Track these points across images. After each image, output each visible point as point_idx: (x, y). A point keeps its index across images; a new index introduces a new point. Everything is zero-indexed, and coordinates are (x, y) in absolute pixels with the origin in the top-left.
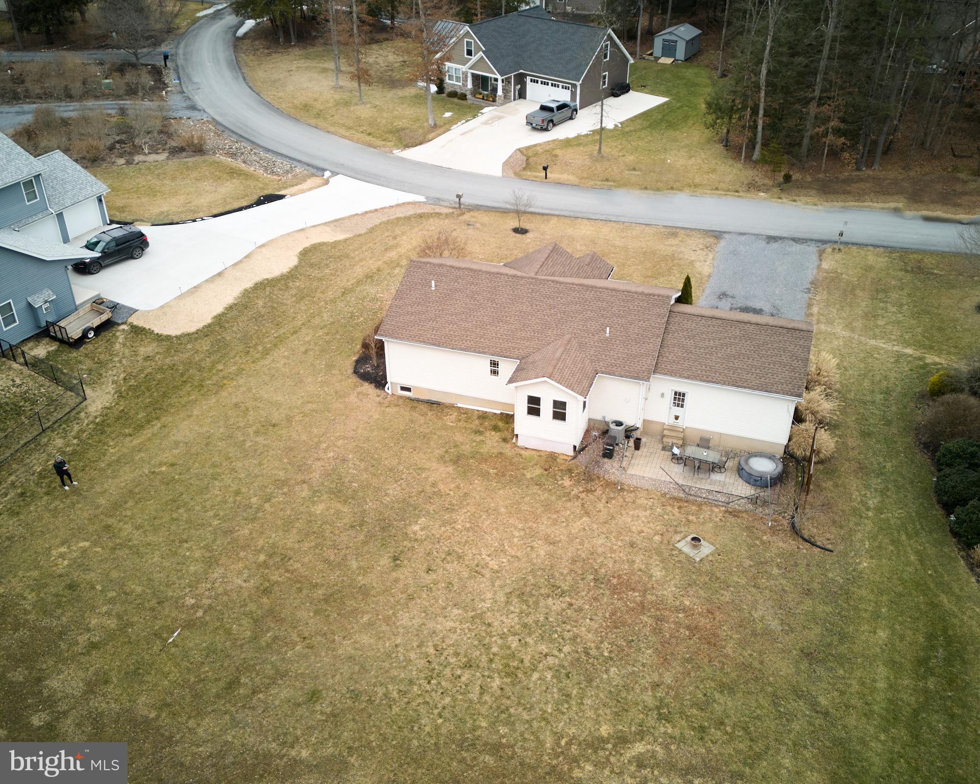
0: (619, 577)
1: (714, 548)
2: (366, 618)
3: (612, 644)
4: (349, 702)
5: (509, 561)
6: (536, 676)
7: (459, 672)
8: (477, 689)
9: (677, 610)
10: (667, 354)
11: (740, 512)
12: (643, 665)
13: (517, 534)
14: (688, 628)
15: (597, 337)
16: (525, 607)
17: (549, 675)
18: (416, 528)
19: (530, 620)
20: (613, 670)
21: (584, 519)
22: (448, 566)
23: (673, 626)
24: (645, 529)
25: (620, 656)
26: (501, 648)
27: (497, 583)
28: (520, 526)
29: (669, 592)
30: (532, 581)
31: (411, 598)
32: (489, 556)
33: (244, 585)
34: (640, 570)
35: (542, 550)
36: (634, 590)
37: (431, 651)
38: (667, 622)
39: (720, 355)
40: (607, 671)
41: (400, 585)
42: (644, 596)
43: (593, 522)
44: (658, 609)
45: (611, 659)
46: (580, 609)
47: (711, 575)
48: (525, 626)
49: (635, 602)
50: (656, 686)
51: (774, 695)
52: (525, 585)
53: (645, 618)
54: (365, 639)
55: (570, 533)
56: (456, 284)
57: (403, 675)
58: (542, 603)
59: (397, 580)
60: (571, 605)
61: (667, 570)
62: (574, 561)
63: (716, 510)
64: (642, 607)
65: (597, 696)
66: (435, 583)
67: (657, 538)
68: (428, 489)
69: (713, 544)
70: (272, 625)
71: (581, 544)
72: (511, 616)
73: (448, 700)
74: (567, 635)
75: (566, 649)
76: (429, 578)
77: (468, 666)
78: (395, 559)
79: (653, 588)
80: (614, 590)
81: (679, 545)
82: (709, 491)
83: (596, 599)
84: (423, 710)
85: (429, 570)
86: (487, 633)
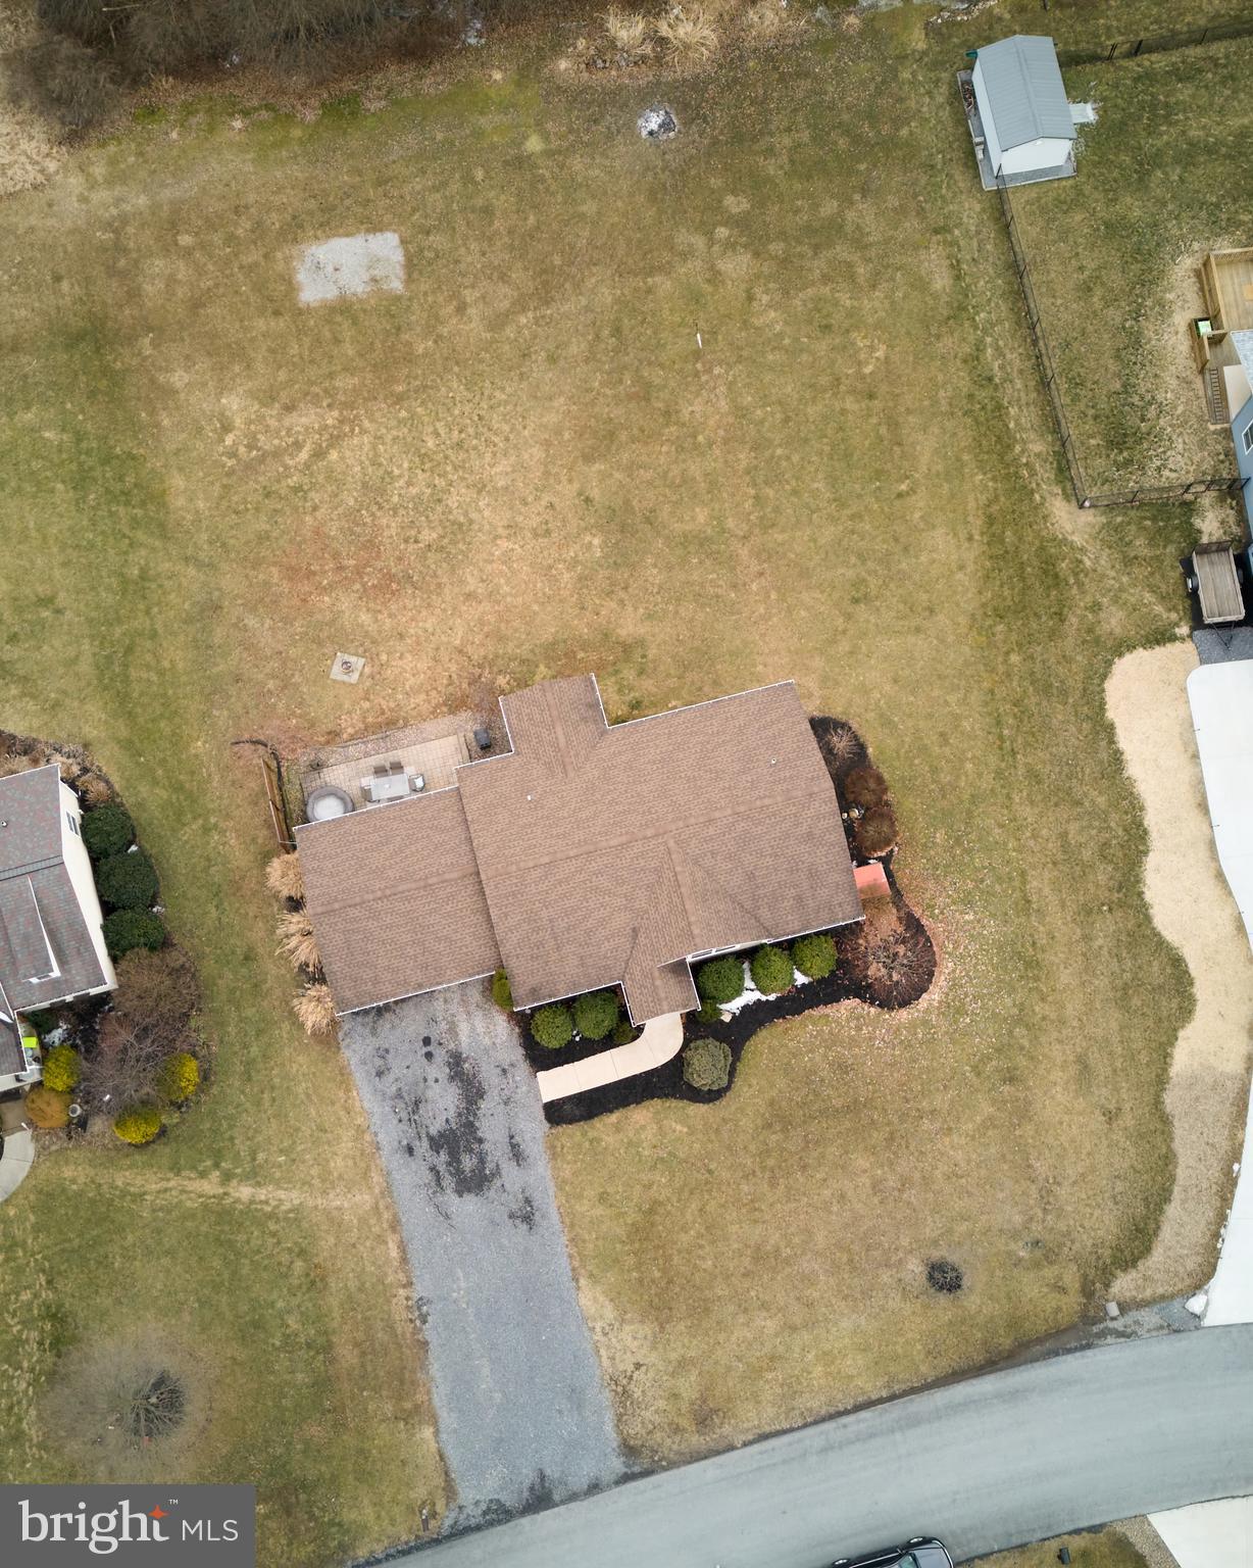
0: (393, 593)
1: (333, 677)
2: (567, 436)
3: (364, 524)
4: (524, 370)
5: (493, 555)
6: (406, 465)
7: (463, 435)
8: (442, 432)
9: (331, 587)
10: (455, 815)
11: (328, 743)
12: (332, 520)
13: (506, 589)
14: (314, 573)
15: (539, 789)
16: (451, 517)
17: (396, 472)
18: (596, 541)
19: (439, 509)
20: (351, 502)
21: (458, 642)
22: (539, 519)
23: (327, 568)
24: (400, 663)
25: (353, 516)
26: (446, 472)
27: (487, 527)
28: (509, 599)
29: (346, 603)
30: (460, 546)
31: (547, 474)
32: (513, 550)
33: (690, 409)
34: (380, 611)
35: (472, 583)
36: (374, 586)
37: (496, 439)
38: (333, 569)
39: (399, 838)
40: (356, 500)
41: (564, 479)
42: (364, 585)
43: (449, 643)
44: (346, 578)
45: (358, 511)
46: (406, 541)
47: (320, 643)
48: (440, 501)
49: (368, 574)
50: (315, 508)
51: (227, 552)
52: (464, 539)
53: (352, 562)
54: (551, 418)
55: (460, 616)
56: (749, 779)
57: (502, 408)
58: (440, 530)
59: (570, 481)
60: (416, 541)
61: (358, 625)
62: (439, 585)
63: (350, 730)
64: (359, 572)
65: (353, 477)
66: (537, 499)
67: (384, 657)
68: (622, 594)
69: (334, 681)
70: (633, 389)
71: (444, 610)
72: (456, 504)
73: (456, 412)
74: (402, 512)
75: (395, 499)
76: (546, 498)
77: (459, 445)
78: (588, 500)
79: (361, 598)
80: (391, 577)
81: (362, 661)
82: (367, 755)
83: (400, 559)
84: (470, 396)
85: (551, 506)
86: (465, 479)
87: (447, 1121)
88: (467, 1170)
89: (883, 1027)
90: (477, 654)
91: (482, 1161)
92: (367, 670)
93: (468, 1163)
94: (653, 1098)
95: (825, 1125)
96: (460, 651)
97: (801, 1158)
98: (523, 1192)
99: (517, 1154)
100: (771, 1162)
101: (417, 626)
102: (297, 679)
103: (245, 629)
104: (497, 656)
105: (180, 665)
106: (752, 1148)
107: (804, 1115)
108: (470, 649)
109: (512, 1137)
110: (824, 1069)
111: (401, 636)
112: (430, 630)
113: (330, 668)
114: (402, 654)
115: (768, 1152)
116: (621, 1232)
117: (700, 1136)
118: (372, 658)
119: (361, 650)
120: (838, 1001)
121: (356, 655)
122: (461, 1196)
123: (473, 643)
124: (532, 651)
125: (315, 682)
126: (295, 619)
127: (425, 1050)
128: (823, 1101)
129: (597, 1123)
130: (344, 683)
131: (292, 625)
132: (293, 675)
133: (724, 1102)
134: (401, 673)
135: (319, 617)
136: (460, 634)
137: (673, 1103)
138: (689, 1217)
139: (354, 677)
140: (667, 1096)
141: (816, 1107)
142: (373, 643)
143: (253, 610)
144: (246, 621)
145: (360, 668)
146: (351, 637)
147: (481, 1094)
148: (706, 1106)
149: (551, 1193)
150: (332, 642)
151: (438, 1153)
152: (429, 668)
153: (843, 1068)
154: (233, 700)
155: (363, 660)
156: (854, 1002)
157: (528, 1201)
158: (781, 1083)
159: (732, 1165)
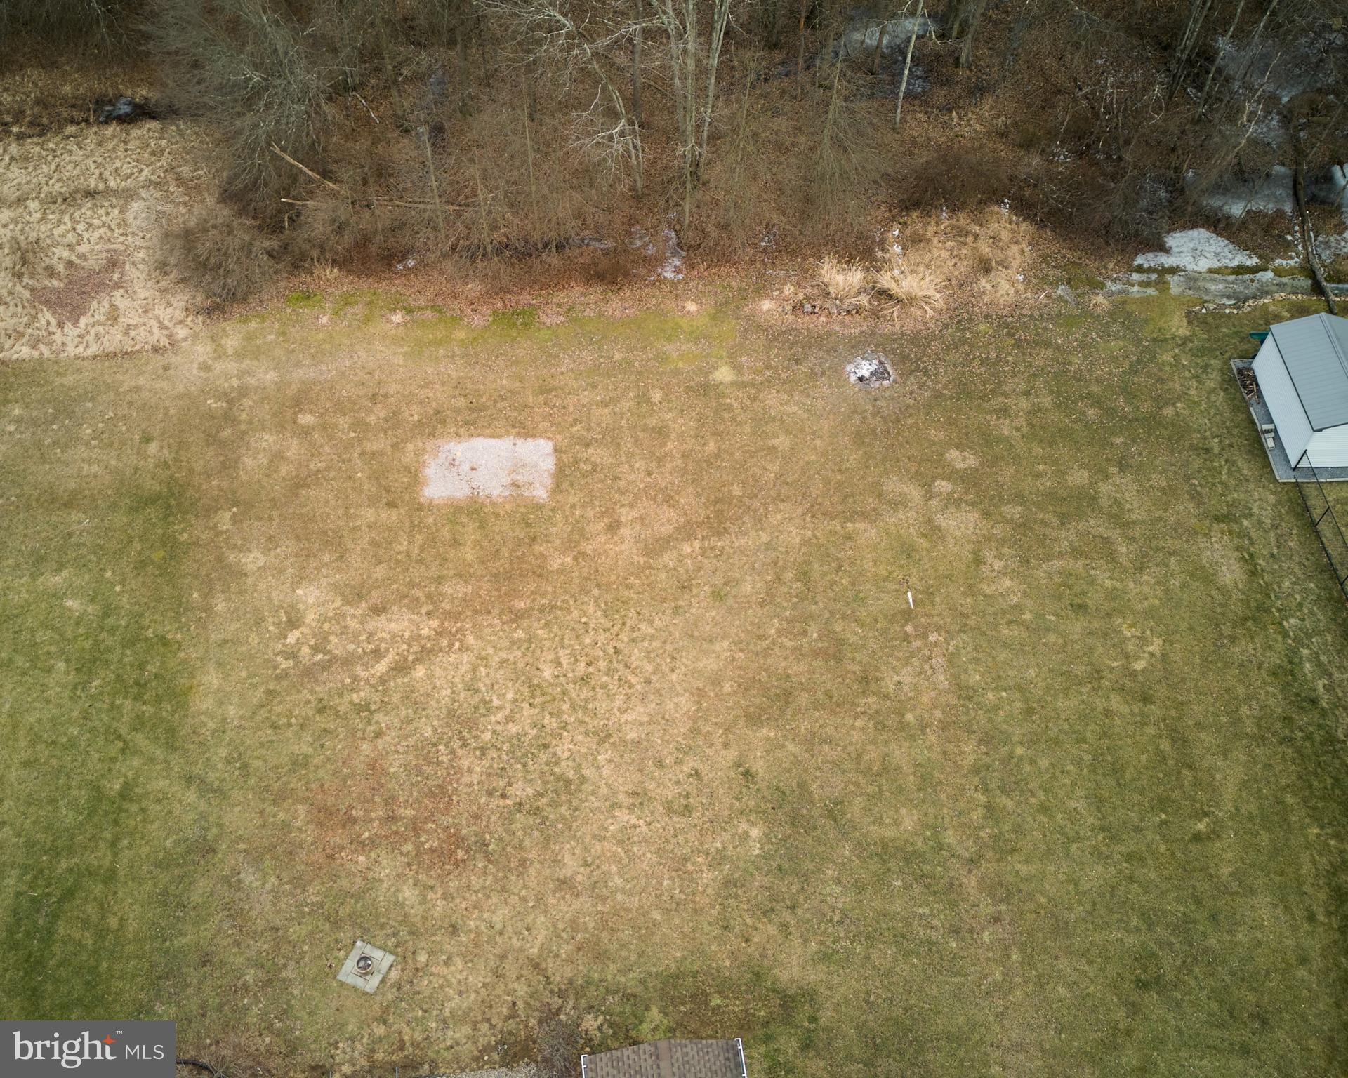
0: (456, 864)
1: (341, 977)
2: (727, 688)
3: (439, 763)
4: (680, 603)
5: (606, 829)
6: (510, 695)
7: (591, 669)
8: (564, 661)
9: (372, 843)
12: (397, 752)
13: (618, 881)
14: (354, 821)
16: (557, 770)
17: (496, 702)
18: (755, 833)
19: (543, 757)
20: (428, 732)
21: (535, 950)
22: (677, 790)
23: (373, 815)
24: (445, 971)
25: (426, 751)
26: (560, 711)
27: (604, 790)
28: (620, 897)
29: (387, 867)
30: (563, 810)
31: (695, 731)
32: (635, 826)
33: (895, 678)
34: (432, 888)
35: (571, 866)
36: (432, 850)
37: (634, 680)
38: (380, 819)
40: (435, 730)
41: (718, 742)
42: (418, 846)
43: (521, 950)
44: (396, 833)
45: (435, 745)
46: (490, 794)
47: (337, 923)
48: (546, 746)
49: (427, 832)
50: (378, 735)
51: (246, 776)
52: (570, 802)
53: (409, 812)
54: (709, 664)
55: (545, 912)
57: (646, 644)
58: (539, 786)
59: (726, 745)
60: (503, 796)
61: (396, 904)
62: (523, 862)
64: (416, 827)
65: (438, 702)
66: (678, 762)
67: (422, 958)
68: (787, 916)
69: (342, 984)
70: (820, 645)
71: (524, 900)
72: (567, 754)
73: (588, 641)
74: (492, 753)
75: (487, 736)
76: (690, 764)
77: (584, 680)
78: (747, 774)
79: (409, 865)
80: (459, 840)
81: (390, 958)
83: (476, 817)
84: (609, 624)
85: (697, 774)
86: (583, 722)
90: (560, 973)
92: (394, 975)
96: (536, 966)
101: (480, 918)
102: (289, 973)
103: (238, 887)
104: (589, 982)
105: (132, 926)
108: (551, 965)
111: (454, 929)
112: (498, 926)
113: (341, 962)
114: (449, 958)
118: (404, 956)
119: (391, 942)
121: (384, 948)
123: (557, 956)
124: (643, 982)
125: (314, 980)
126: (310, 883)
130: (355, 989)
131: (304, 891)
132: (285, 966)
134: (441, 987)
135: (344, 883)
136: (541, 937)
139: (372, 983)
142: (411, 933)
143: (258, 860)
144: (242, 875)
145: (384, 971)
146: (382, 920)
150: (354, 924)
152: (485, 985)
154: (190, 991)
155: (392, 958)
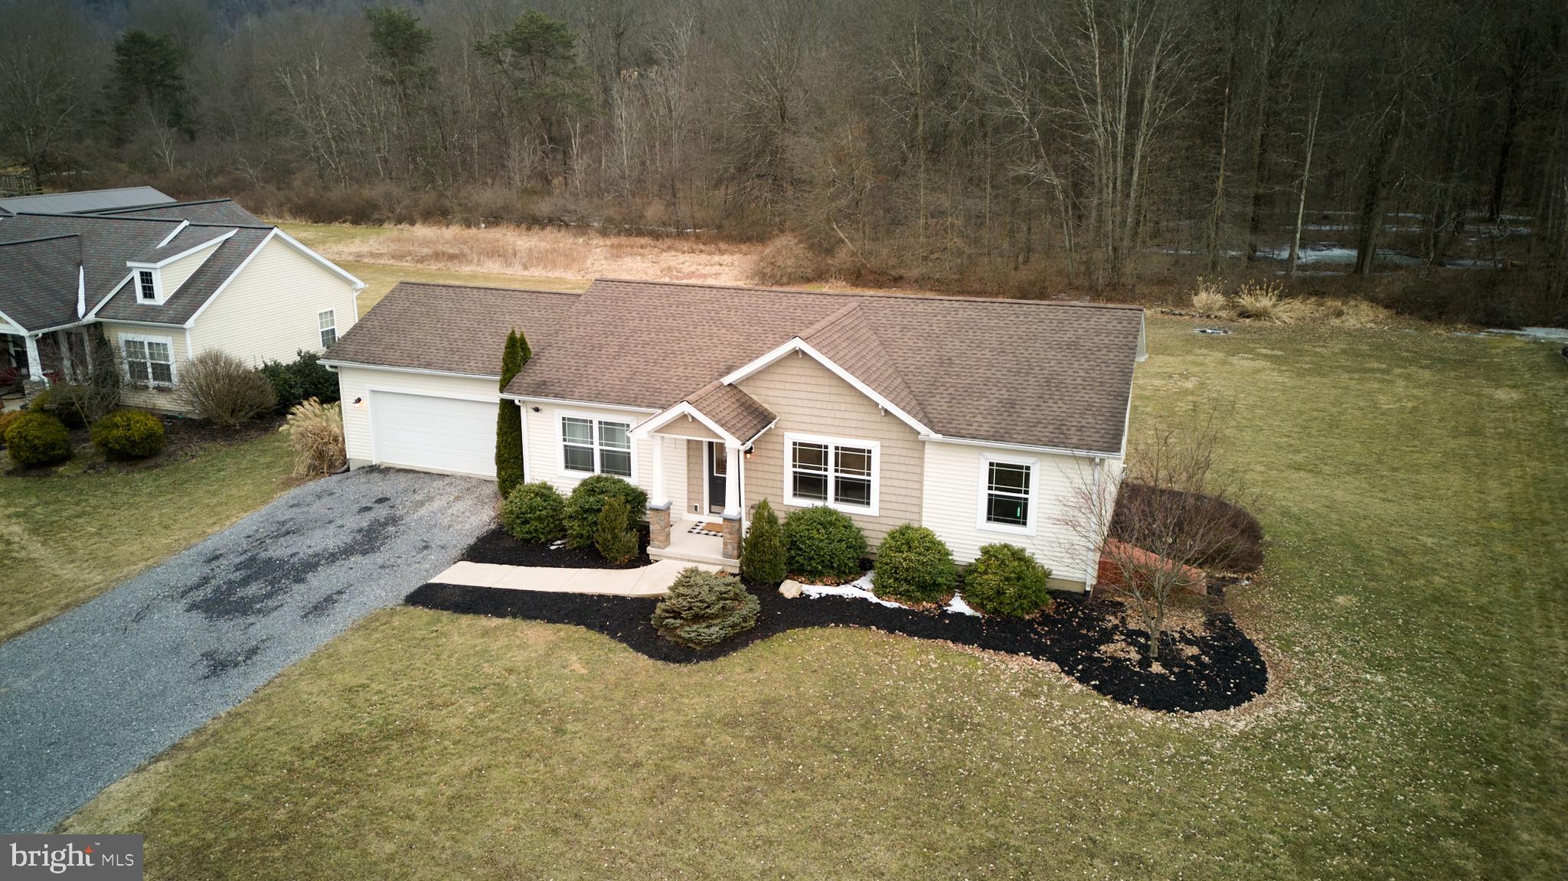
87: (294, 554)
88: (240, 594)
89: (1085, 710)
91: (269, 596)
93: (253, 589)
94: (578, 624)
95: (846, 767)
97: (749, 789)
98: (263, 641)
99: (321, 607)
100: (683, 767)
106: (671, 735)
107: (819, 739)
109: (340, 593)
110: (911, 707)
115: (692, 753)
116: (316, 735)
117: (598, 688)
120: (1012, 651)
122: (188, 611)
127: (369, 505)
128: (877, 738)
129: (465, 620)
133: (684, 669)
137: (605, 638)
138: (445, 770)
140: (602, 629)
141: (854, 740)
147: (364, 553)
148: (651, 661)
149: (294, 658)
151: (237, 570)
153: (956, 722)
156: (1047, 668)
157: (254, 651)
158: (811, 688)
159: (609, 740)
